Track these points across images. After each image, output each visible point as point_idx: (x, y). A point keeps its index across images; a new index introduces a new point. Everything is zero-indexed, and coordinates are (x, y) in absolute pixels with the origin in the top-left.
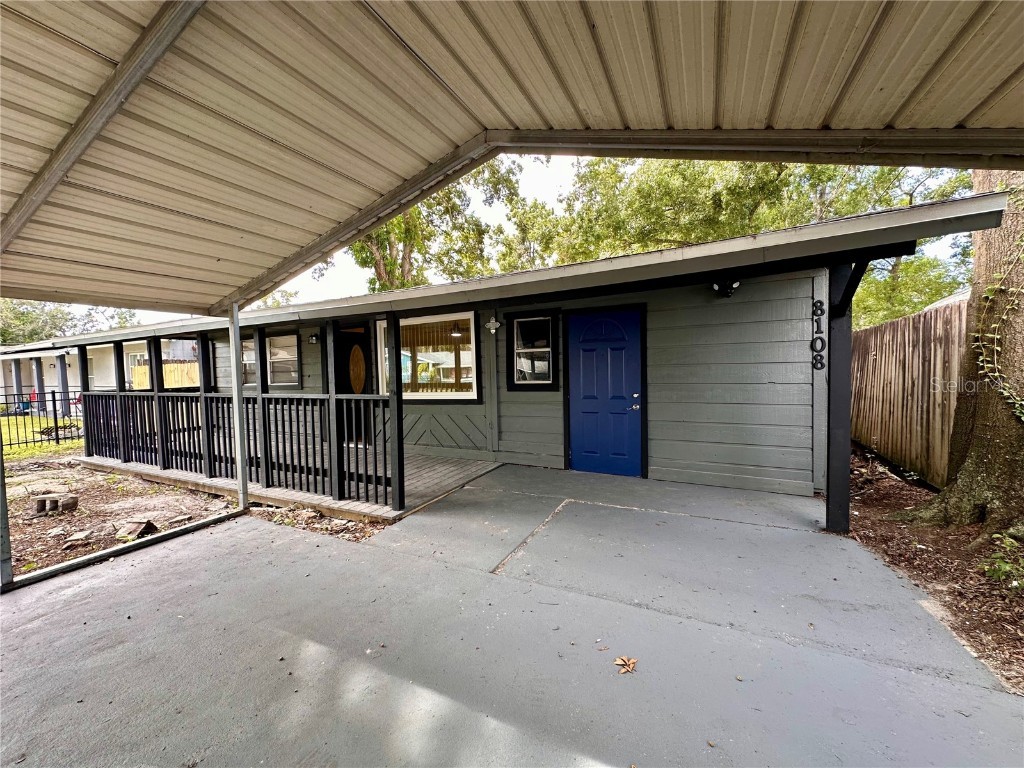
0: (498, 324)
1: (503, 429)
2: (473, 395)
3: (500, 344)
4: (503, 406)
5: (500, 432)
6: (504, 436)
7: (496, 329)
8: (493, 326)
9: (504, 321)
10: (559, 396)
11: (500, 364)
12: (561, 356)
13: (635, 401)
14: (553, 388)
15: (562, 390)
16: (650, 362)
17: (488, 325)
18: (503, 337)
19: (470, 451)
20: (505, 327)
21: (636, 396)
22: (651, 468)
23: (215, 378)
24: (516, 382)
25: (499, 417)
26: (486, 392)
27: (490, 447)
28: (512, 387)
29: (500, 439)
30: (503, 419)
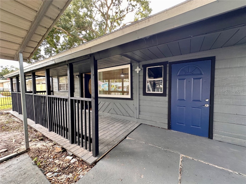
0: (140, 69)
1: (141, 110)
2: (129, 96)
3: (140, 77)
4: (141, 101)
5: (139, 111)
6: (141, 113)
7: (139, 71)
8: (138, 70)
9: (143, 68)
10: (166, 98)
11: (140, 85)
12: (168, 82)
13: (207, 103)
14: (164, 95)
15: (167, 96)
16: (216, 84)
17: (136, 70)
18: (142, 74)
19: (128, 117)
20: (143, 70)
21: (207, 100)
22: (214, 135)
23: (53, 88)
24: (147, 92)
25: (139, 105)
26: (134, 96)
27: (135, 117)
28: (145, 94)
29: (139, 114)
30: (141, 107)
